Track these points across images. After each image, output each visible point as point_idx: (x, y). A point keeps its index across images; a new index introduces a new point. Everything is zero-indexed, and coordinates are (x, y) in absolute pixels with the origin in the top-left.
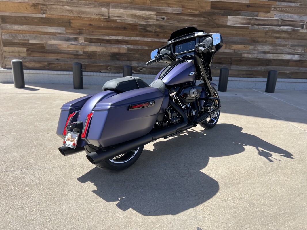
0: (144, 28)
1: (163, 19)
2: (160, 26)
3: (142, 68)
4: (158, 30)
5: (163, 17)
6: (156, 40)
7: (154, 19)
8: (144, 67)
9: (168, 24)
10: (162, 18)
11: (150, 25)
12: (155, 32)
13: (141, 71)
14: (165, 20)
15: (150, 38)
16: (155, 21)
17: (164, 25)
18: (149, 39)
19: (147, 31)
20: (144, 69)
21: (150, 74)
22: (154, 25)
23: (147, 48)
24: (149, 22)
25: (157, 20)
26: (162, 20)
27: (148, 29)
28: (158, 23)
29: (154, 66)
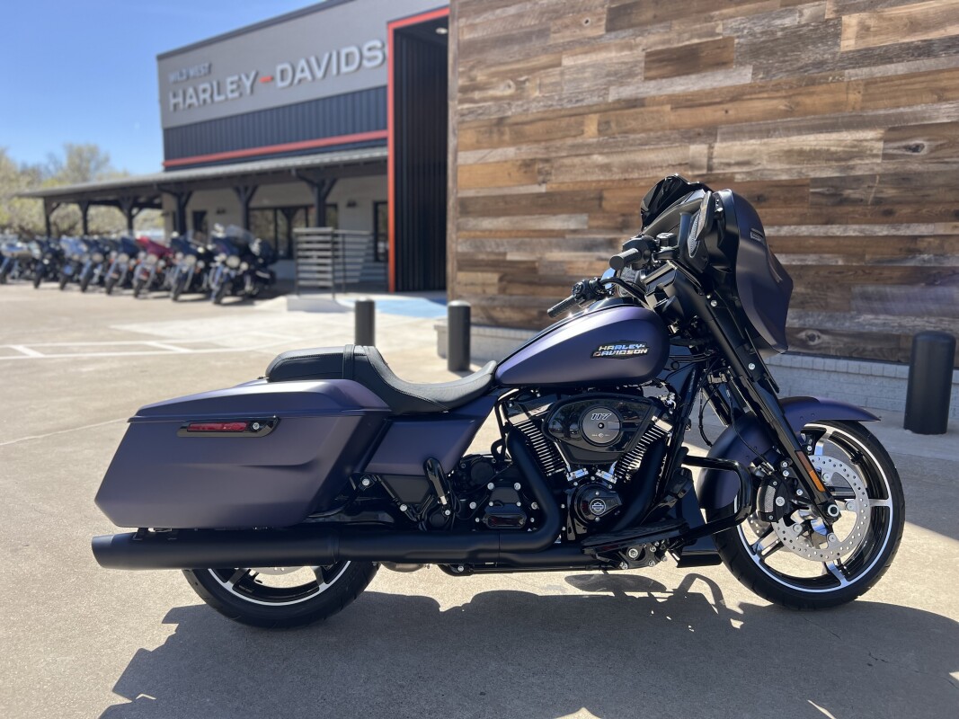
0: (832, 191)
1: (916, 148)
2: (902, 179)
3: (816, 333)
4: (890, 192)
5: (913, 143)
6: (882, 230)
7: (876, 156)
8: (824, 332)
9: (934, 167)
10: (908, 148)
11: (858, 180)
12: (878, 201)
13: (812, 343)
14: (923, 152)
15: (856, 227)
16: (879, 161)
17: (919, 174)
18: (853, 230)
19: (844, 201)
20: (825, 338)
21: (850, 358)
22: (873, 177)
23: (840, 263)
24: (852, 168)
25: (886, 156)
26: (909, 153)
27: (848, 192)
28: (891, 166)
29: (867, 329)
